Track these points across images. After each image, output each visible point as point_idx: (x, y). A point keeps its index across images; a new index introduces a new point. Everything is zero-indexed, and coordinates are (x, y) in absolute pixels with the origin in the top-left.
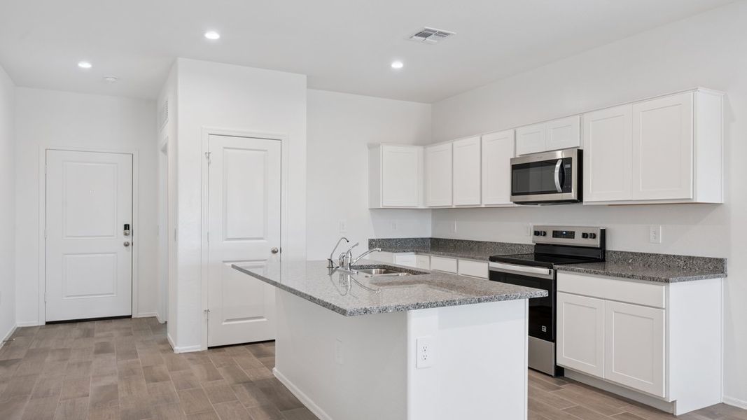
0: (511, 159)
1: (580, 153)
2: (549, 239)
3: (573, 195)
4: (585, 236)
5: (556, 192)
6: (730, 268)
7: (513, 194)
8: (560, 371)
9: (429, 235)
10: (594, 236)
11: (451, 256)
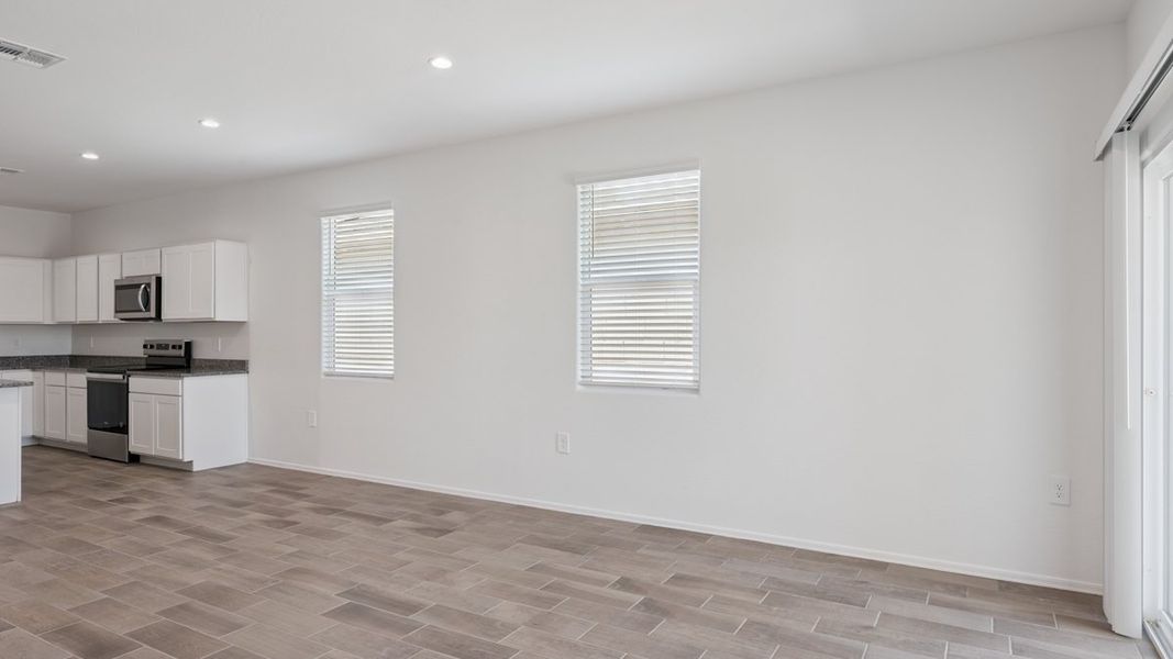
0: (116, 281)
1: (159, 280)
2: (155, 352)
3: (153, 314)
4: (174, 347)
5: (141, 311)
6: (251, 367)
7: (116, 312)
8: (135, 459)
9: (68, 352)
10: (180, 347)
11: (60, 371)
